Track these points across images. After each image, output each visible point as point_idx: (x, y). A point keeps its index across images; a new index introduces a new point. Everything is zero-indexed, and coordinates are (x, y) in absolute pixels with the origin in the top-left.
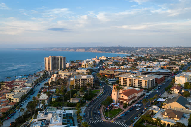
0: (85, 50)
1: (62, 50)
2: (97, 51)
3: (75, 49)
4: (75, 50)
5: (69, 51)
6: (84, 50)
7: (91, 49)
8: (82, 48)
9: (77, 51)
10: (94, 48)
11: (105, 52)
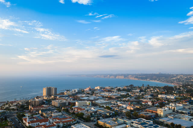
0: (125, 77)
1: (104, 77)
2: (133, 78)
3: (116, 76)
4: (115, 78)
5: (110, 77)
6: (123, 77)
7: (130, 76)
8: (122, 75)
9: (117, 77)
10: (133, 75)
11: (140, 79)
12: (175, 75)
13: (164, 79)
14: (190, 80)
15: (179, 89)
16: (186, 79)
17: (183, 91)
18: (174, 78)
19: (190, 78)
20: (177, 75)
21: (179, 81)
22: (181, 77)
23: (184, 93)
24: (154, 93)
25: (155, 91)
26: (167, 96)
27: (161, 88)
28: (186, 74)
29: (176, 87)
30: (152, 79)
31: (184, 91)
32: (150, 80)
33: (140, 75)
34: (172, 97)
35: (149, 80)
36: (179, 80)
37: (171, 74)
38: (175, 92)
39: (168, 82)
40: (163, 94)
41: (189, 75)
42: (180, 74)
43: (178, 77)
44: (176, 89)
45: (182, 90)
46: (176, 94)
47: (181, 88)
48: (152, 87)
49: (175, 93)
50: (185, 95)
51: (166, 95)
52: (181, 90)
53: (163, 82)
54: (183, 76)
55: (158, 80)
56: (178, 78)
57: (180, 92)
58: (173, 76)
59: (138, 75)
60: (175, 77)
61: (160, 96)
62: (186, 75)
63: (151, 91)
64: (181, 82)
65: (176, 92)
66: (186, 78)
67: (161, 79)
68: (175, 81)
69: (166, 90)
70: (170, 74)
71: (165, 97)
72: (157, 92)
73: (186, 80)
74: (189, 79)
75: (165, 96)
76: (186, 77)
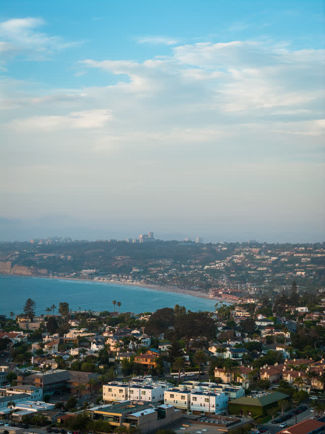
11: (44, 271)
12: (224, 246)
13: (166, 271)
14: (293, 269)
15: (249, 327)
16: (277, 267)
17: (270, 340)
18: (219, 265)
19: (293, 260)
20: (232, 248)
21: (243, 280)
22: (250, 257)
23: (280, 358)
24: (78, 367)
25: (94, 347)
26: (167, 395)
27: (138, 325)
28: (269, 242)
29: (226, 313)
30: (105, 270)
31: (281, 341)
32: (97, 274)
33: (45, 248)
34: (201, 399)
35: (91, 276)
36: (239, 274)
37: (205, 242)
38: (221, 350)
39: (186, 284)
40: (141, 370)
41: (285, 247)
42: (245, 245)
43: (238, 258)
44: (231, 325)
45: (264, 333)
46: (231, 367)
47: (261, 321)
48: (84, 319)
49: (220, 363)
50: (289, 378)
51: (157, 385)
52: (259, 333)
53: (163, 283)
54: (259, 254)
55: (136, 276)
56: (234, 264)
57: (258, 347)
58: (211, 252)
59: (35, 245)
60: (221, 256)
61: (115, 390)
62: (272, 247)
63: (65, 345)
64: (253, 281)
65: (228, 355)
66: (275, 262)
67: (154, 270)
68: (223, 281)
69: (168, 337)
70: (197, 241)
71: (147, 405)
72: (105, 355)
73: (276, 271)
74: (290, 269)
75: (148, 395)
76: (275, 258)
